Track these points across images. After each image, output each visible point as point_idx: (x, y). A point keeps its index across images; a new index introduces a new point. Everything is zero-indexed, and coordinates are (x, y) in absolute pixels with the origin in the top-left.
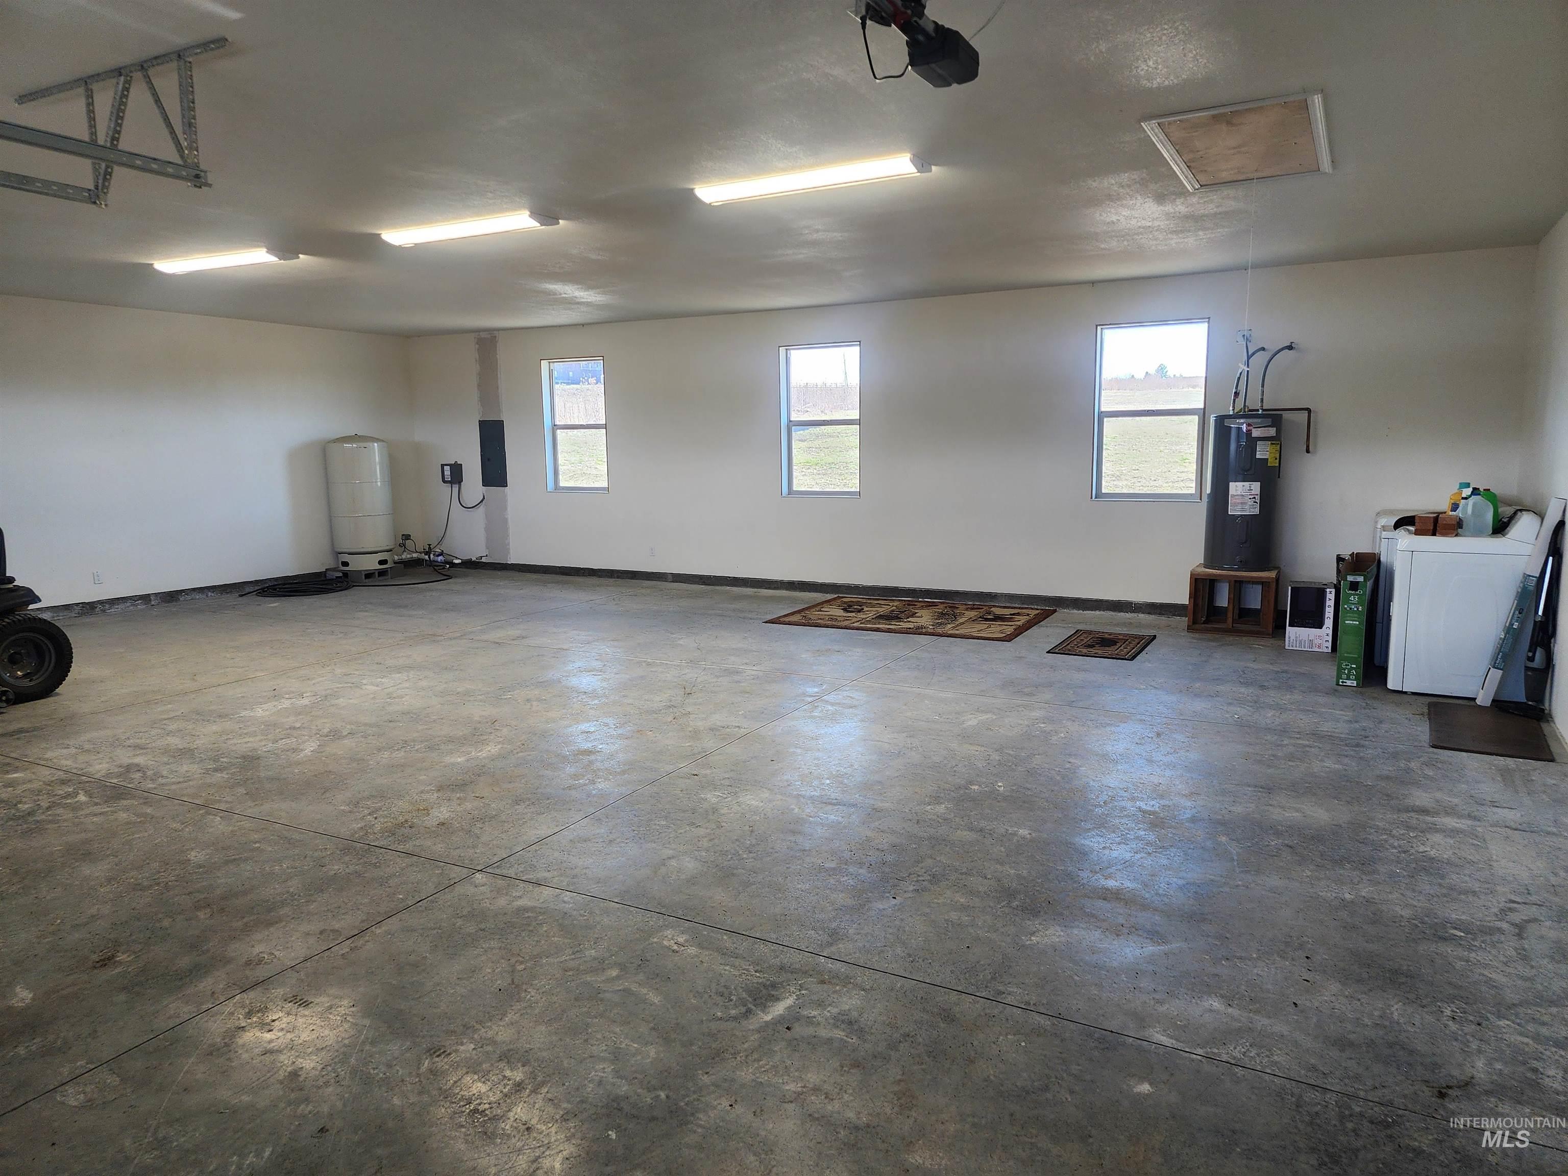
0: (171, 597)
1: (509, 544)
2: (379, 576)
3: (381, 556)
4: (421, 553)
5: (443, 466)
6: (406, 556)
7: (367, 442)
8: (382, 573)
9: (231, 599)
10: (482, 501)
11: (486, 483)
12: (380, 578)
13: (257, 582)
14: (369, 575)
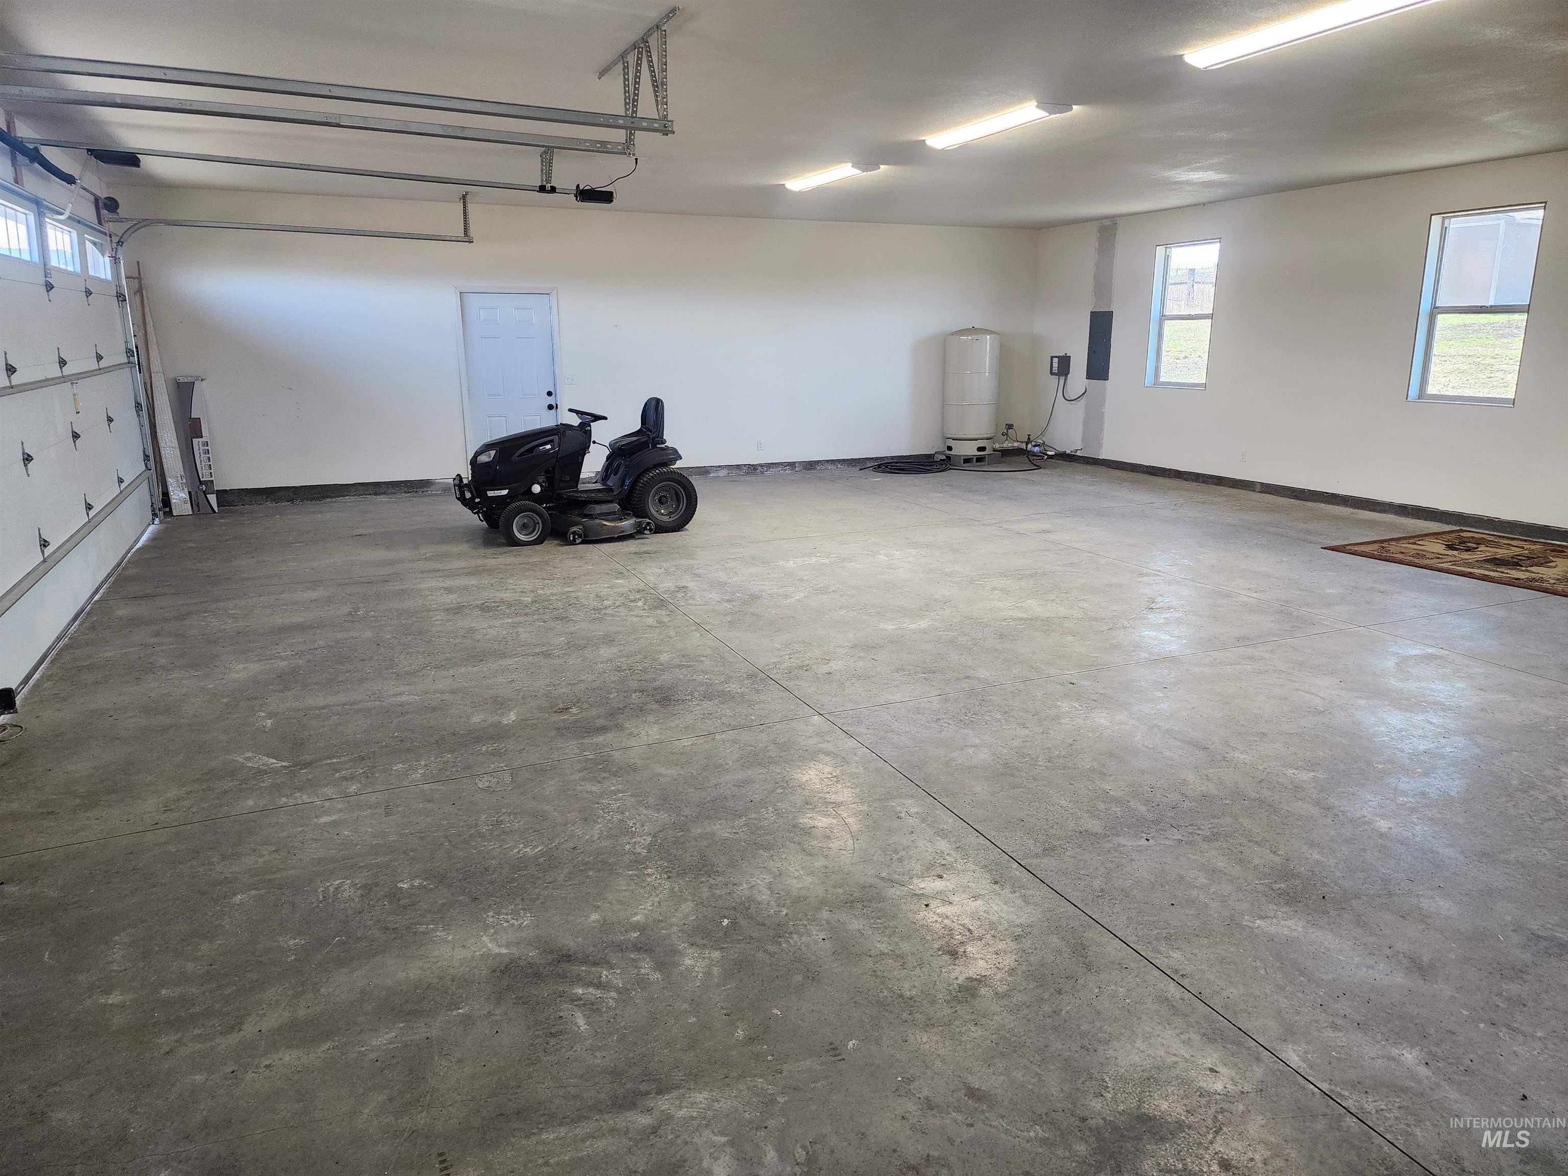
0: (811, 466)
1: (1102, 439)
2: (977, 462)
3: (981, 444)
4: (1022, 442)
5: (1052, 358)
6: (1007, 445)
7: (980, 334)
8: (980, 459)
9: (854, 471)
10: (1084, 394)
11: (1089, 377)
12: (978, 464)
13: (877, 459)
14: (967, 460)
